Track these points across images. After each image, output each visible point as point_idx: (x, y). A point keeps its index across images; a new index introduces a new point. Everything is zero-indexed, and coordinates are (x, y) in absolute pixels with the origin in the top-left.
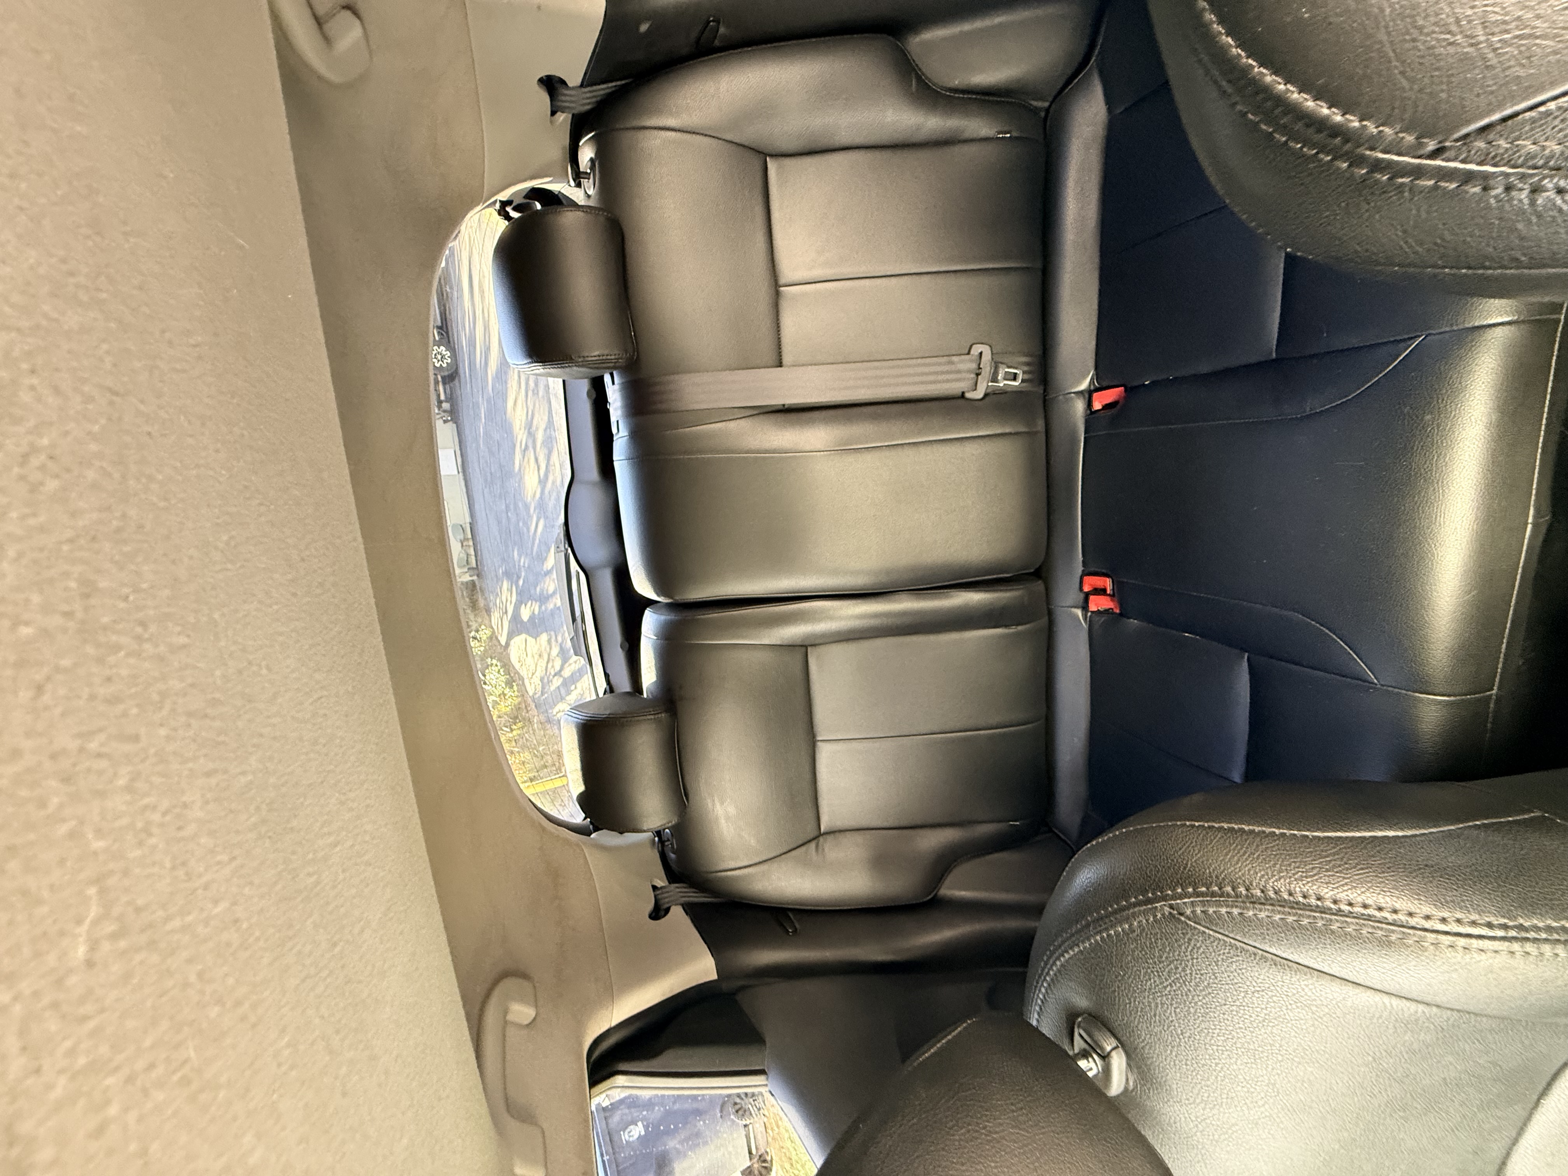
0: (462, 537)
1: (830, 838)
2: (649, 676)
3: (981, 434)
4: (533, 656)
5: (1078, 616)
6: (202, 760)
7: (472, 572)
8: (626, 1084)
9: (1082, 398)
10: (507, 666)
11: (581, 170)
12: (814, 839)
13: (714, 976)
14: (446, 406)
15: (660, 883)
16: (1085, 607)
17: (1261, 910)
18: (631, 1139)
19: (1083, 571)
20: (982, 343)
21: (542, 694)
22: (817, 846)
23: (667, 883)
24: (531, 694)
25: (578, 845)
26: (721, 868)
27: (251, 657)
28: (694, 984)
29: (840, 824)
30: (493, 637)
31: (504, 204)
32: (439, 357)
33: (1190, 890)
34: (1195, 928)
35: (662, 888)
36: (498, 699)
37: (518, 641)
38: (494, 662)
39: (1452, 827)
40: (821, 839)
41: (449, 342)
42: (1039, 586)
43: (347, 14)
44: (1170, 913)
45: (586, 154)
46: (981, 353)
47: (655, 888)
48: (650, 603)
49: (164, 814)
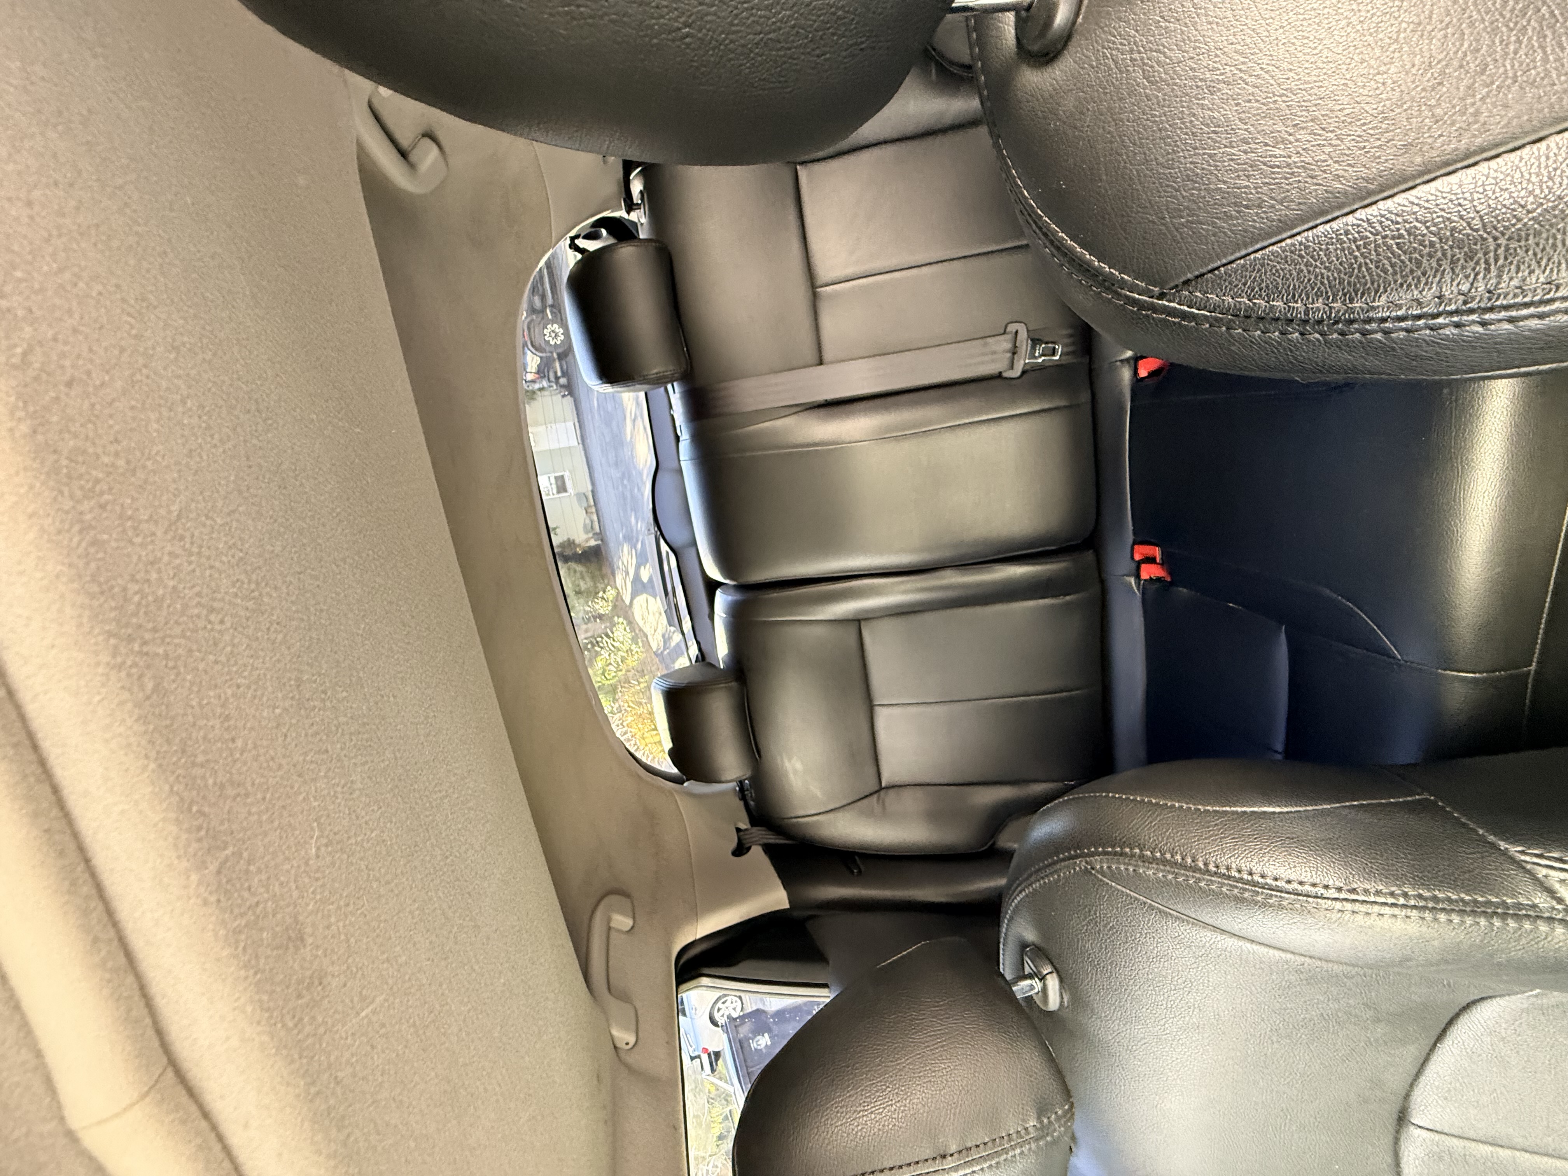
0: (586, 505)
1: (892, 793)
2: (722, 649)
3: (1018, 412)
4: (654, 614)
5: (1131, 585)
6: (360, 757)
7: (596, 537)
8: (710, 985)
9: (1127, 366)
10: (631, 622)
11: (635, 202)
12: (876, 792)
13: (787, 906)
14: (563, 381)
15: (743, 826)
16: (1138, 577)
17: (1148, 868)
18: (759, 1047)
19: (1134, 540)
20: (1016, 322)
21: (665, 649)
22: (878, 798)
23: (749, 826)
24: (655, 650)
25: (670, 792)
26: (793, 815)
27: (382, 693)
28: (769, 911)
29: (898, 779)
30: (618, 597)
31: (573, 239)
32: (553, 335)
33: (1100, 849)
34: (1101, 880)
35: (746, 830)
36: (625, 655)
37: (641, 599)
38: (621, 620)
39: (1329, 807)
40: (882, 793)
41: (562, 319)
42: (1089, 556)
43: (427, 141)
44: (1086, 867)
45: (637, 187)
46: (1017, 332)
47: (738, 830)
48: (719, 584)
49: (343, 788)
